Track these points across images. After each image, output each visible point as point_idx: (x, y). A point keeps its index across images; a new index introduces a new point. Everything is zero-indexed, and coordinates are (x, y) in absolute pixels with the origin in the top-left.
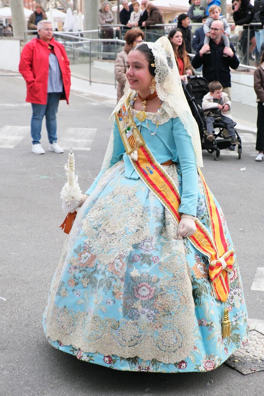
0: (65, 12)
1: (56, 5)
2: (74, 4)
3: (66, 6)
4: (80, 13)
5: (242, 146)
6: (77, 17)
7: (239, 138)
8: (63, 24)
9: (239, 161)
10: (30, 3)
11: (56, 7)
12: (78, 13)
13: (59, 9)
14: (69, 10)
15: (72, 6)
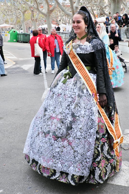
0: (66, 25)
1: (63, 22)
2: (69, 22)
3: (66, 23)
4: (71, 25)
5: (127, 68)
6: (70, 26)
7: (125, 65)
8: (66, 29)
9: (126, 73)
10: (54, 22)
11: (63, 23)
12: (70, 25)
13: (64, 24)
14: (67, 24)
15: (68, 22)
